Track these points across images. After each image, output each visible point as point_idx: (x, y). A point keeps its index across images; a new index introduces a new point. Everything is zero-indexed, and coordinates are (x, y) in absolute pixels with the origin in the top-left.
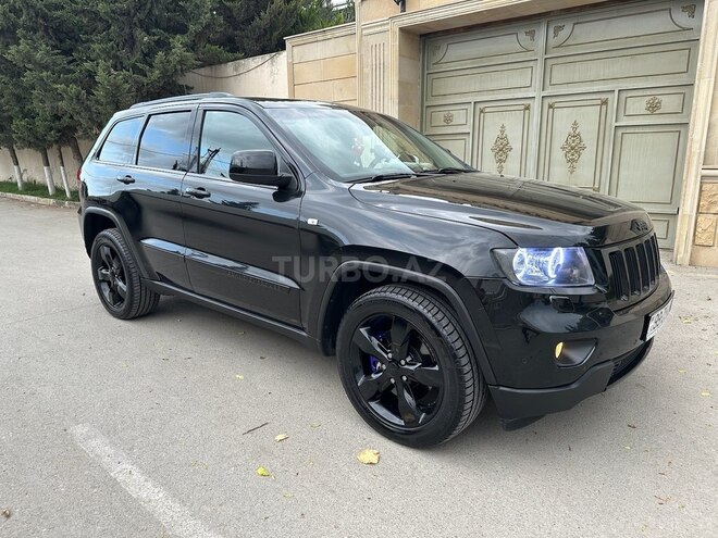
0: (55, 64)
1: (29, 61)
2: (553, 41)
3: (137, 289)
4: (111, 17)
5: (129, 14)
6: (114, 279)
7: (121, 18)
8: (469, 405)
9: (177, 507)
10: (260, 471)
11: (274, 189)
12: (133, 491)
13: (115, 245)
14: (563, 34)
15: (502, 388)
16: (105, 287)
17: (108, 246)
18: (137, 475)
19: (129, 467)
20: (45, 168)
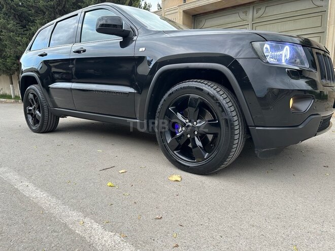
0: (17, 31)
1: (5, 28)
2: (256, 15)
3: (46, 114)
4: (45, 8)
5: (54, 8)
6: (35, 112)
7: (50, 9)
8: (235, 146)
9: (54, 200)
10: (109, 184)
11: (120, 39)
12: (27, 194)
13: (36, 92)
14: (261, 12)
15: (257, 128)
16: (29, 116)
17: (32, 93)
18: (31, 187)
19: (27, 184)
20: (11, 85)
